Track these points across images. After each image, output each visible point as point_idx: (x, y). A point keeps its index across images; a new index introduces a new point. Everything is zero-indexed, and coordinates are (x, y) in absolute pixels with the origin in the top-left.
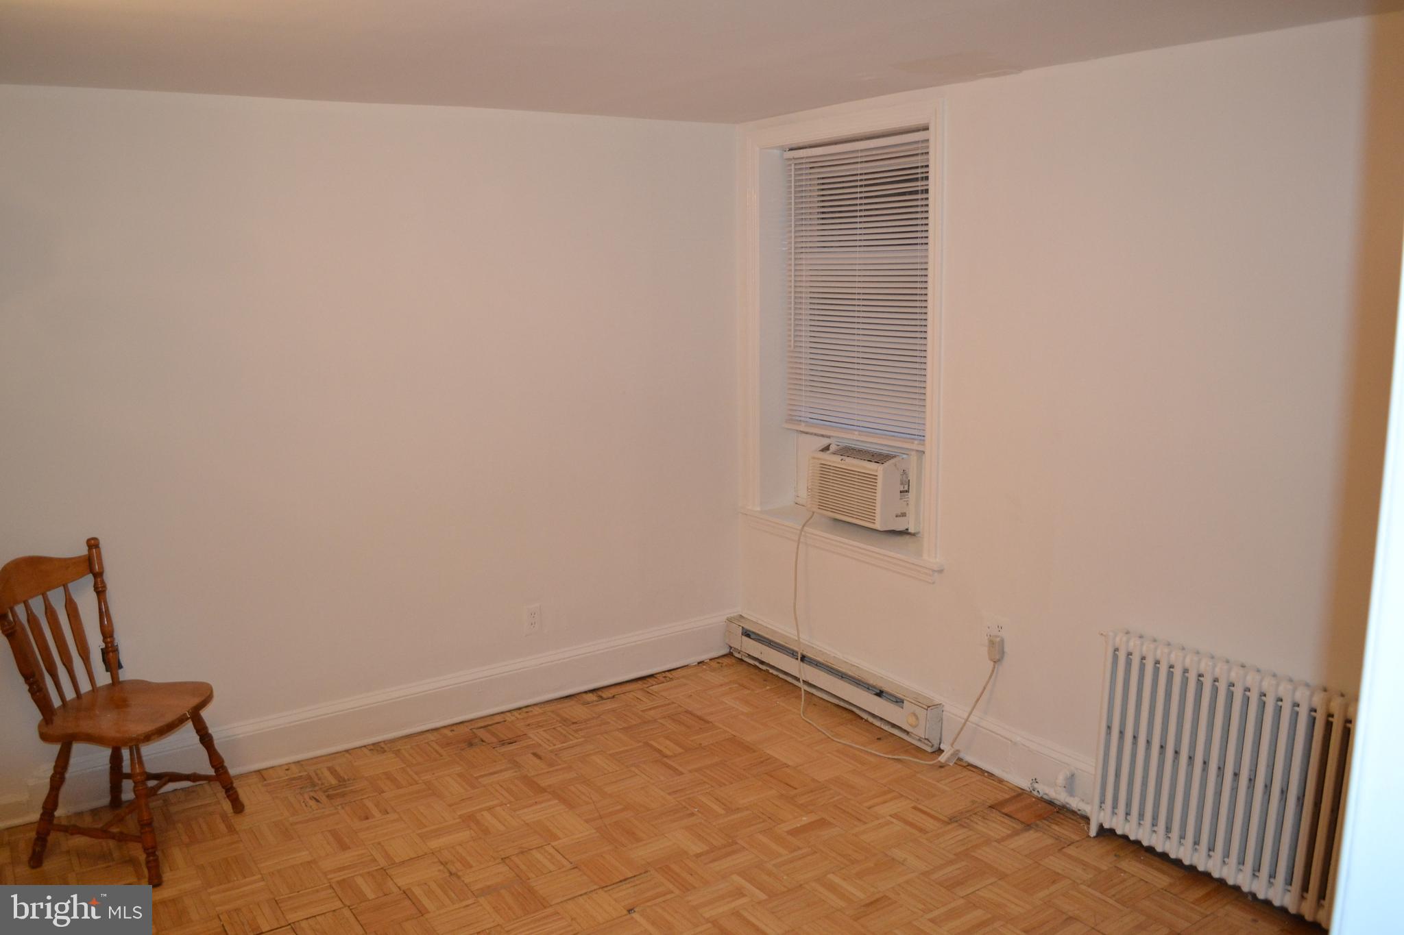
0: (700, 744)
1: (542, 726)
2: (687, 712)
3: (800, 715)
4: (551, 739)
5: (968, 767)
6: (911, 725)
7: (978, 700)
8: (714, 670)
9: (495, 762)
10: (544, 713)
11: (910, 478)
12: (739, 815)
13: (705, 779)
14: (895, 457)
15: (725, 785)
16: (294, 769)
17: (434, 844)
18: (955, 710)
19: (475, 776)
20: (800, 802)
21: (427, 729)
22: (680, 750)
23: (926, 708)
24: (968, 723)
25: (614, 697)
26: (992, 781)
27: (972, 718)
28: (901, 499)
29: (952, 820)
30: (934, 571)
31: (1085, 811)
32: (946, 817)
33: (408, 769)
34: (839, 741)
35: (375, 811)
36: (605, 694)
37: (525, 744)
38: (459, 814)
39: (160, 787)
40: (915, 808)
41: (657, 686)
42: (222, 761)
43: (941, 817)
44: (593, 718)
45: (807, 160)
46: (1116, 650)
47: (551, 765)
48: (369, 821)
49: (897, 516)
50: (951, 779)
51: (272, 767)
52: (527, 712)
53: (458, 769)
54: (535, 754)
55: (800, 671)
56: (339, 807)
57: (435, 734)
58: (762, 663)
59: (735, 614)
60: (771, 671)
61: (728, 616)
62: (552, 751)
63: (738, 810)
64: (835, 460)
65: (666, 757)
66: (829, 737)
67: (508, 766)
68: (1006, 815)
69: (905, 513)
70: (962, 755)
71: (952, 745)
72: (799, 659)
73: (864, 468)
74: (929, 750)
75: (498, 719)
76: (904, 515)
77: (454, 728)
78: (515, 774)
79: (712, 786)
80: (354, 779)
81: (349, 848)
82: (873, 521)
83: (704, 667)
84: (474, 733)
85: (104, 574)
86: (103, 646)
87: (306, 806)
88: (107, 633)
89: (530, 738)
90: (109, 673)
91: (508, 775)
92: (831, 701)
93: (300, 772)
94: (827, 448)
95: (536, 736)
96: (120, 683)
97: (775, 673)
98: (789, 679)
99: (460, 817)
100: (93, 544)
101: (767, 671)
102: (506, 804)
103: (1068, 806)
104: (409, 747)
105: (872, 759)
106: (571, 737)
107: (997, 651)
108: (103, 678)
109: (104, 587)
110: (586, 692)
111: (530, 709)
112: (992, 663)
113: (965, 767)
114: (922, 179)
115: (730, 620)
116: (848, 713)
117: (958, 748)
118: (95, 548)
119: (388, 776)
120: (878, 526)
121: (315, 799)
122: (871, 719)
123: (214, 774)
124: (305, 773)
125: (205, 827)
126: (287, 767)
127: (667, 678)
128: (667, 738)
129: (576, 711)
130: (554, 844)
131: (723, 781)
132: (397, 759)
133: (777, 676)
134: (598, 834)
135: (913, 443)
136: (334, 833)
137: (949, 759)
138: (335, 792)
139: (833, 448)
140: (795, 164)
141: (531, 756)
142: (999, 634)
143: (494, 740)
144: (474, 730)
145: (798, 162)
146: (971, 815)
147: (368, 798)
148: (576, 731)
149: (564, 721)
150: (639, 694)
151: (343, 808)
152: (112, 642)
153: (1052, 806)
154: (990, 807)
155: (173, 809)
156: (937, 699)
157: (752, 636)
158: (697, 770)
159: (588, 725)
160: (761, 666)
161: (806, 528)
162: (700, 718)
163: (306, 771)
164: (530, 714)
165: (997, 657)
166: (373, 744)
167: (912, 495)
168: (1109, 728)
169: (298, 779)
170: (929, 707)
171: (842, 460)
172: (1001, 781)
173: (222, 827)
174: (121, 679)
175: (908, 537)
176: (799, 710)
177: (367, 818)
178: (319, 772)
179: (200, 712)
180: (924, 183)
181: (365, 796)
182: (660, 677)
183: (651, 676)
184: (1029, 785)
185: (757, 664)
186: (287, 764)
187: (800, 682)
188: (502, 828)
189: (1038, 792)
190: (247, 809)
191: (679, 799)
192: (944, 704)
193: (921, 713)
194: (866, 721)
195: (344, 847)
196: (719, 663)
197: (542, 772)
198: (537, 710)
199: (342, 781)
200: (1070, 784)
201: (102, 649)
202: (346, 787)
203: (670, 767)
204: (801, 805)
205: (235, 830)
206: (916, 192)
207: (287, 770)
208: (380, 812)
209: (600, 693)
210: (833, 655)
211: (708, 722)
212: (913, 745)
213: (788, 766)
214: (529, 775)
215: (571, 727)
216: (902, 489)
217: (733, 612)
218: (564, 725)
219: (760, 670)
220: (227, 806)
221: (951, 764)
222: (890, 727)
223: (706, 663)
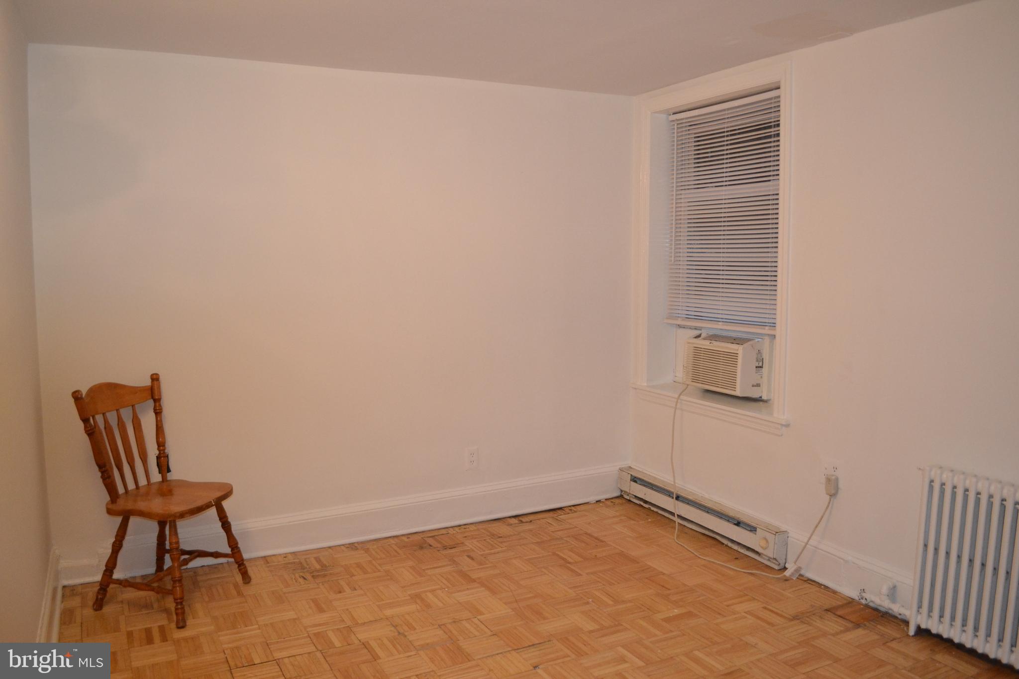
0: (596, 556)
1: (475, 538)
2: (586, 534)
3: (674, 540)
4: (481, 546)
5: (808, 581)
6: (762, 547)
7: (816, 527)
8: (607, 506)
9: (439, 560)
10: (478, 530)
11: (764, 356)
12: (624, 606)
13: (599, 580)
14: (752, 340)
15: (614, 584)
16: (290, 557)
17: (388, 612)
18: (797, 536)
19: (423, 568)
20: (673, 599)
21: (390, 536)
22: (580, 559)
23: (775, 533)
24: (808, 546)
25: (531, 521)
26: (827, 592)
27: (812, 542)
28: (756, 373)
29: (795, 618)
30: (782, 425)
31: (904, 615)
32: (790, 615)
33: (374, 562)
34: (704, 558)
35: (348, 590)
36: (524, 519)
37: (462, 550)
38: (409, 593)
39: (191, 560)
40: (765, 608)
41: (564, 516)
42: (237, 543)
43: (786, 615)
44: (515, 535)
45: (686, 121)
46: (932, 481)
47: (481, 564)
48: (342, 594)
49: (753, 386)
50: (794, 589)
51: (274, 555)
52: (465, 528)
53: (411, 563)
54: (469, 557)
55: (675, 507)
56: (321, 584)
57: (396, 539)
58: (646, 502)
59: (627, 466)
60: (653, 508)
61: (620, 467)
62: (482, 555)
63: (624, 602)
64: (706, 344)
65: (568, 563)
66: (696, 556)
67: (449, 563)
68: (840, 616)
69: (760, 384)
70: (802, 572)
71: (795, 563)
72: (674, 498)
73: (727, 348)
74: (776, 567)
75: (444, 532)
76: (758, 385)
77: (409, 536)
78: (453, 569)
79: (604, 585)
80: (333, 566)
81: (325, 612)
82: (734, 389)
83: (601, 504)
84: (424, 540)
85: (162, 400)
86: (157, 452)
87: (296, 581)
88: (161, 445)
89: (466, 545)
90: (160, 475)
91: (449, 569)
92: (699, 531)
93: (294, 559)
94: (698, 336)
95: (470, 544)
96: (167, 481)
97: (655, 510)
98: (666, 515)
99: (409, 595)
100: (155, 378)
101: (649, 509)
102: (445, 589)
103: (890, 612)
104: (375, 547)
105: (731, 573)
106: (496, 546)
107: (833, 488)
108: (156, 477)
109: (161, 409)
110: (510, 517)
111: (467, 526)
112: (828, 497)
113: (805, 581)
114: (775, 126)
115: (621, 470)
116: (713, 539)
117: (799, 565)
118: (156, 381)
119: (359, 565)
120: (738, 393)
121: (303, 577)
122: (730, 544)
123: (230, 553)
124: (297, 560)
125: (221, 591)
126: (285, 556)
127: (573, 511)
128: (571, 550)
129: (503, 529)
130: (479, 617)
131: (613, 582)
132: (366, 554)
133: (657, 512)
134: (514, 613)
135: (764, 329)
136: (315, 601)
137: (793, 574)
138: (317, 574)
139: (703, 336)
140: (678, 124)
141: (466, 557)
142: (834, 473)
143: (439, 545)
144: (426, 539)
145: (680, 122)
146: (810, 616)
147: (341, 579)
148: (501, 543)
149: (493, 535)
150: (550, 521)
151: (323, 584)
152: (164, 450)
153: (877, 611)
154: (826, 610)
155: (199, 578)
156: (784, 527)
157: (638, 481)
158: (592, 573)
159: (510, 539)
160: (645, 505)
161: (681, 397)
162: (596, 538)
163: (298, 559)
164: (467, 530)
165: (833, 492)
166: (349, 544)
167: (765, 370)
168: (926, 546)
169: (292, 564)
170: (777, 533)
171: (710, 343)
172: (835, 592)
173: (234, 592)
174: (168, 479)
175: (761, 403)
176: (674, 537)
177: (340, 592)
178: (308, 560)
179: (222, 502)
180: (777, 129)
181: (340, 578)
182: (567, 510)
183: (560, 509)
184: (859, 594)
185: (642, 503)
186: (286, 554)
187: (675, 516)
188: (441, 605)
189: (866, 599)
190: (253, 581)
191: (577, 592)
192: (789, 531)
193: (770, 537)
194: (727, 546)
195: (321, 610)
196: (612, 502)
197: (474, 568)
198: (472, 528)
199: (324, 567)
200: (893, 593)
201: (157, 457)
202: (327, 571)
203: (572, 571)
204: (674, 601)
205: (243, 594)
206: (770, 137)
207: (285, 557)
208: (350, 588)
209: (521, 518)
210: (701, 495)
211: (602, 541)
212: (763, 563)
213: (664, 574)
214: (464, 570)
215: (498, 540)
216: (757, 365)
217: (624, 464)
218: (492, 538)
219: (644, 508)
220: (239, 578)
221: (794, 579)
222: (745, 550)
223: (603, 502)
